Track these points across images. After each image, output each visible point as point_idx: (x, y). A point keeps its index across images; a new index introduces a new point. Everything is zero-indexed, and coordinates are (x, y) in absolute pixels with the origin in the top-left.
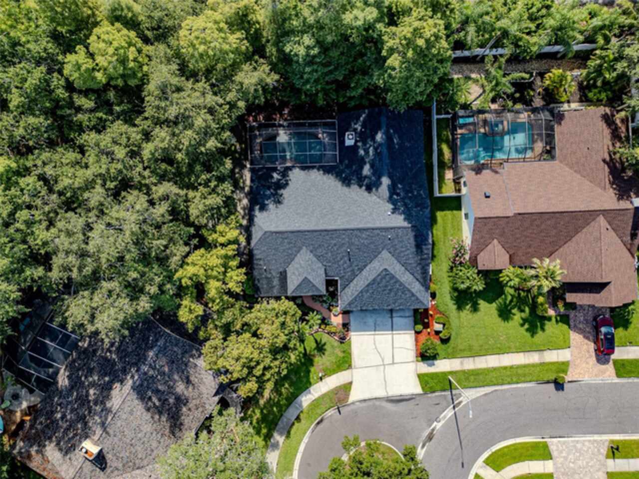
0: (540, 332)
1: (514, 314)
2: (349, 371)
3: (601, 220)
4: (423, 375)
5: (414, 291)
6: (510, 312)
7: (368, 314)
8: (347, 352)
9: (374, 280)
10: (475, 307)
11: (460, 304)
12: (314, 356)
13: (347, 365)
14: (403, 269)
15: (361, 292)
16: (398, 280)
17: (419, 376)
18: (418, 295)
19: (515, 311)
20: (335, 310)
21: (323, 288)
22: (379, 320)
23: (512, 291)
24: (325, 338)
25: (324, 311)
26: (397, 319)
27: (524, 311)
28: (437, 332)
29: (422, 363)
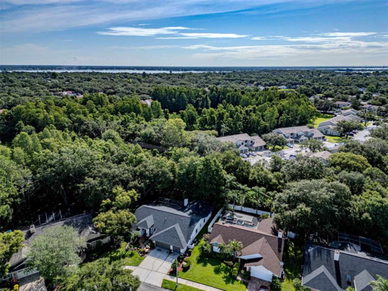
0: (231, 284)
1: (221, 273)
2: (136, 267)
3: (263, 238)
4: (166, 280)
5: (181, 240)
6: (220, 272)
7: (159, 252)
8: (141, 261)
9: (168, 230)
10: (205, 265)
11: (199, 261)
12: (127, 257)
13: (137, 264)
14: (181, 232)
15: (161, 234)
16: (177, 233)
17: (164, 280)
18: (182, 242)
19: (222, 272)
20: (147, 246)
21: (149, 227)
22: (162, 255)
23: (224, 265)
24: (136, 253)
25: (143, 246)
26: (169, 258)
27: (226, 274)
28: (183, 265)
29: (168, 276)
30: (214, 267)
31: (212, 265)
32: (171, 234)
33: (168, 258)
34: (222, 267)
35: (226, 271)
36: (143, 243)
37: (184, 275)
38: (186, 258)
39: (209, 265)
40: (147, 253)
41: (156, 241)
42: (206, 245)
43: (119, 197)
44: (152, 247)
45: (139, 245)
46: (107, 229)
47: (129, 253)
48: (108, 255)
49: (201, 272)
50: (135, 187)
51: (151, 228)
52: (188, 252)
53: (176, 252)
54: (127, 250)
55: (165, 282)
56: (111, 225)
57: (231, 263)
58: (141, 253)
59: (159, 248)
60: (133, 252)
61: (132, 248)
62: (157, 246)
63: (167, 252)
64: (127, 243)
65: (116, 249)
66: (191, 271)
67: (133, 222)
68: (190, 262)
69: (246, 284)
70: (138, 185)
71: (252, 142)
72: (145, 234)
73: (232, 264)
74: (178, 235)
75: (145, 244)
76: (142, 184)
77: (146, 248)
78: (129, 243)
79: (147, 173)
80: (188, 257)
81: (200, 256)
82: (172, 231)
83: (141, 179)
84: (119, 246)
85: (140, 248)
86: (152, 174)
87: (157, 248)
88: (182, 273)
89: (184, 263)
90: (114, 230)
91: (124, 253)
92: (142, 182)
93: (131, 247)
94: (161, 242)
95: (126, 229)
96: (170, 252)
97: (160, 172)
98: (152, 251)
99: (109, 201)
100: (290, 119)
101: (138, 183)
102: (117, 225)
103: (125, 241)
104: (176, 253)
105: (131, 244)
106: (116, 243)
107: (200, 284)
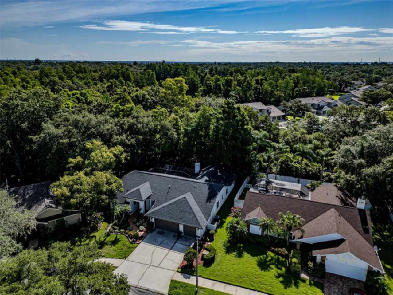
1: (271, 268)
2: (122, 260)
3: (333, 210)
4: (176, 282)
5: (197, 215)
6: (268, 266)
7: (161, 236)
8: (130, 250)
9: (175, 202)
10: (240, 255)
11: (229, 250)
12: (107, 244)
13: (124, 256)
14: (196, 204)
15: (164, 207)
16: (190, 206)
17: (172, 281)
18: (199, 218)
19: (273, 267)
20: (142, 228)
21: (144, 198)
22: (166, 241)
23: (272, 255)
24: (124, 239)
25: (135, 227)
26: (179, 245)
27: (281, 269)
28: (203, 255)
29: (180, 274)
30: (256, 258)
31: (253, 255)
32: (181, 207)
33: (176, 244)
34: (270, 258)
35: (279, 264)
36: (135, 223)
37: (207, 272)
38: (208, 244)
39: (246, 255)
40: (141, 238)
41: (156, 219)
42: (238, 223)
43: (96, 155)
44: (150, 228)
45: (129, 226)
46: (73, 198)
47: (112, 238)
48: (76, 242)
49: (235, 266)
50: (122, 144)
51: (148, 201)
52: (209, 236)
53: (190, 235)
54: (108, 235)
55: (174, 284)
56: (79, 191)
57: (284, 251)
58: (131, 238)
59: (161, 230)
60: (119, 236)
61: (117, 230)
62: (157, 226)
63: (174, 236)
64: (109, 223)
65: (91, 233)
66: (218, 265)
67: (118, 188)
68: (215, 250)
69: (321, 287)
70: (127, 140)
71: (268, 111)
72: (138, 209)
73: (287, 252)
74: (191, 208)
75: (138, 224)
76: (132, 140)
77: (140, 231)
78: (111, 224)
79: (139, 126)
80: (209, 243)
81: (229, 242)
82: (182, 202)
83: (131, 134)
84: (95, 229)
85: (130, 230)
86: (146, 128)
87: (158, 230)
88: (204, 268)
89: (205, 252)
90: (84, 200)
91: (102, 239)
92: (132, 138)
93: (114, 229)
94: (164, 219)
95: (106, 199)
96: (178, 236)
97: (159, 127)
98: (149, 235)
99: (79, 159)
100: (307, 90)
101: (127, 138)
102: (90, 192)
103: (105, 221)
104: (188, 237)
105: (115, 225)
106: (90, 224)
107: (239, 288)
